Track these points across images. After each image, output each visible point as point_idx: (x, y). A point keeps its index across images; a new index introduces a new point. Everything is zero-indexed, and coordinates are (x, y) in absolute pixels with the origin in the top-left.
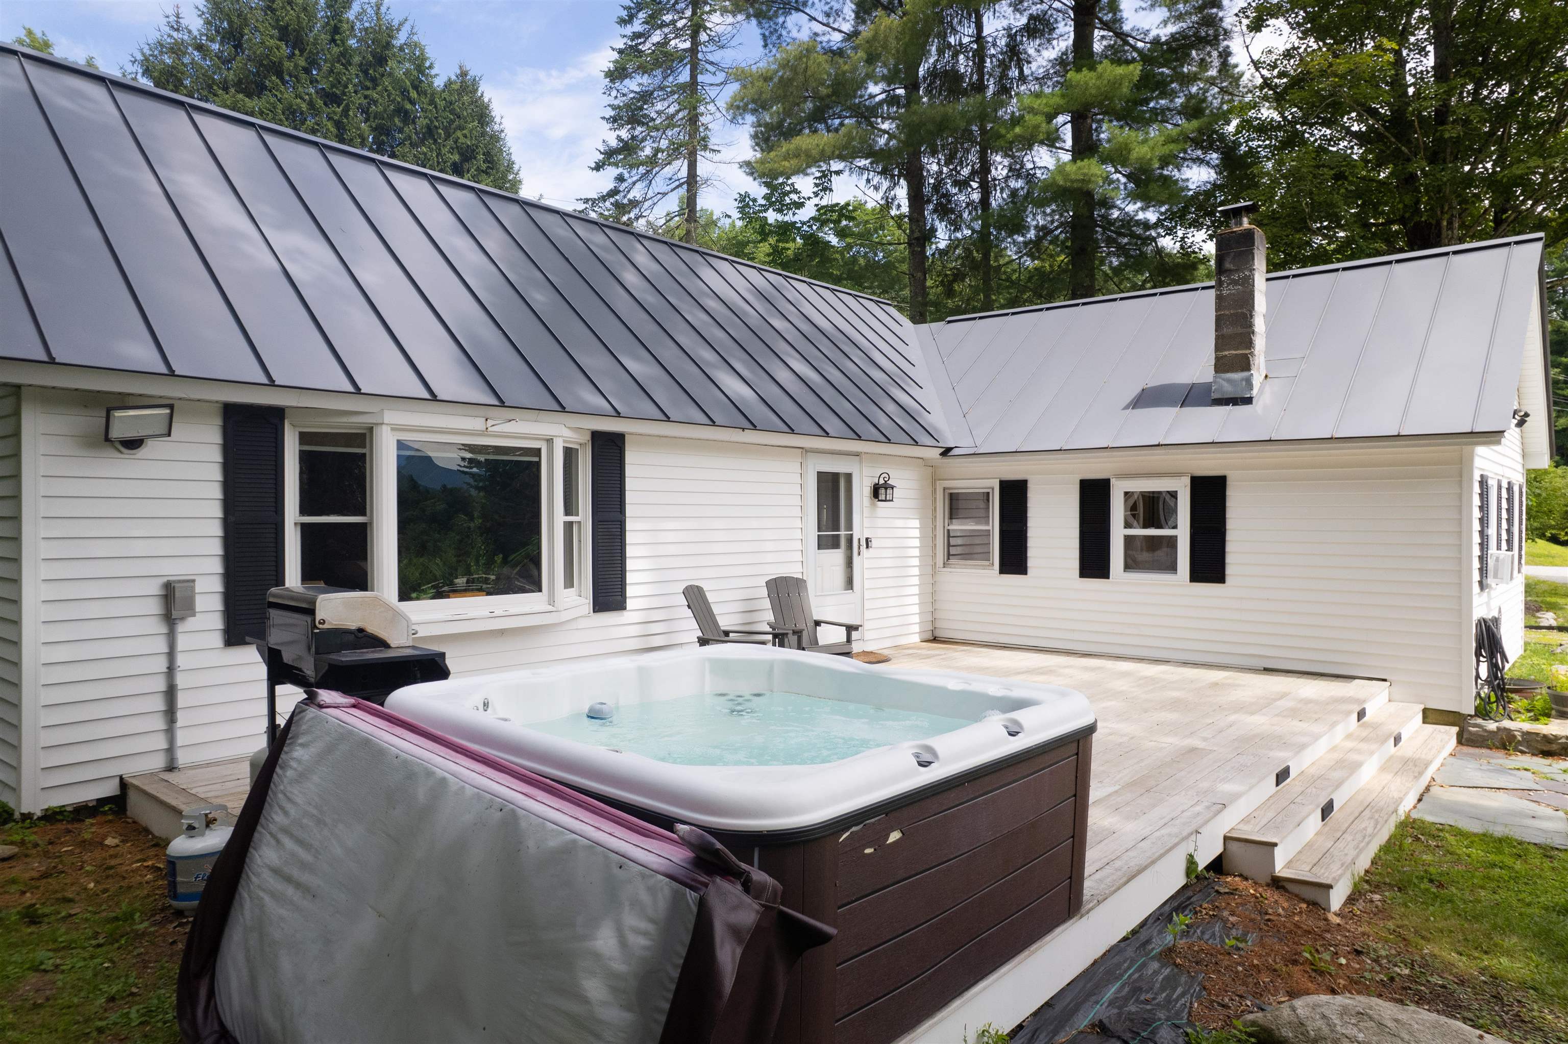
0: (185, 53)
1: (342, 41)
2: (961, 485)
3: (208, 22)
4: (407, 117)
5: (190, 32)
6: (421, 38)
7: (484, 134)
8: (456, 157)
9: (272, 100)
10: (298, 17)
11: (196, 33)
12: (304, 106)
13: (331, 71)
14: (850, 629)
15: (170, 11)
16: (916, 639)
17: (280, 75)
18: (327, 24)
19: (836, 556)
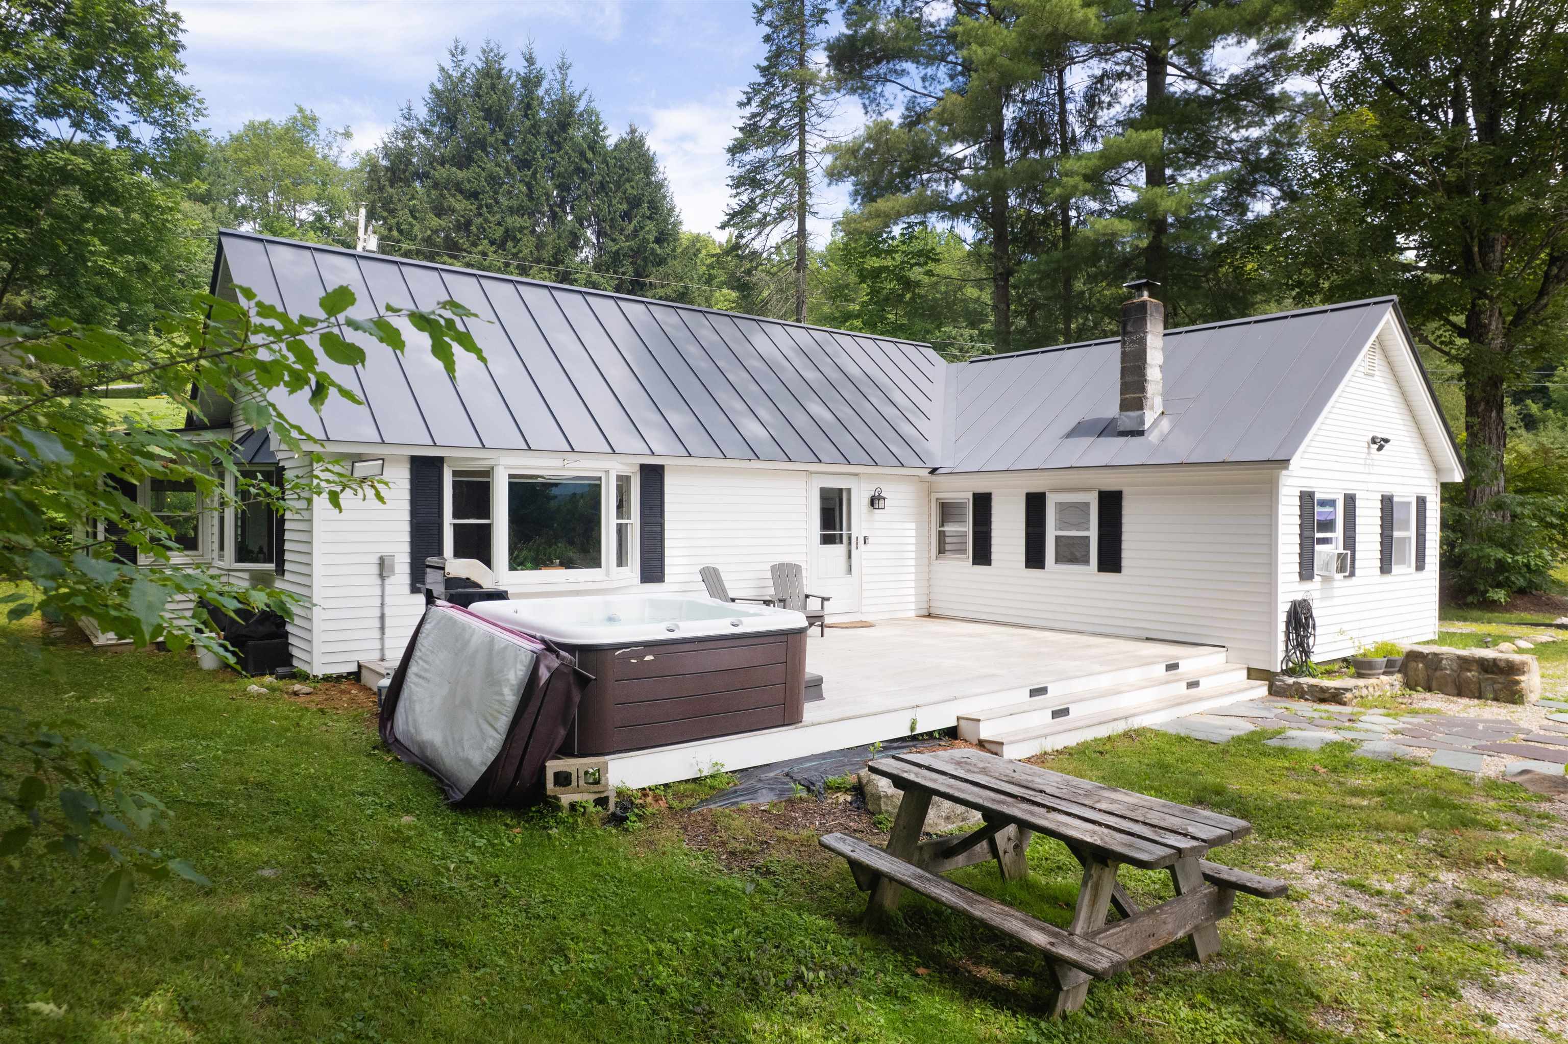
0: (413, 138)
1: (533, 116)
2: (949, 496)
3: (431, 110)
4: (585, 175)
5: (418, 119)
6: (597, 106)
7: (649, 184)
8: (625, 207)
9: (477, 170)
10: (499, 100)
11: (422, 120)
12: (502, 173)
13: (524, 141)
14: (824, 599)
15: (404, 105)
16: (912, 614)
17: (484, 149)
18: (522, 101)
19: (838, 550)
